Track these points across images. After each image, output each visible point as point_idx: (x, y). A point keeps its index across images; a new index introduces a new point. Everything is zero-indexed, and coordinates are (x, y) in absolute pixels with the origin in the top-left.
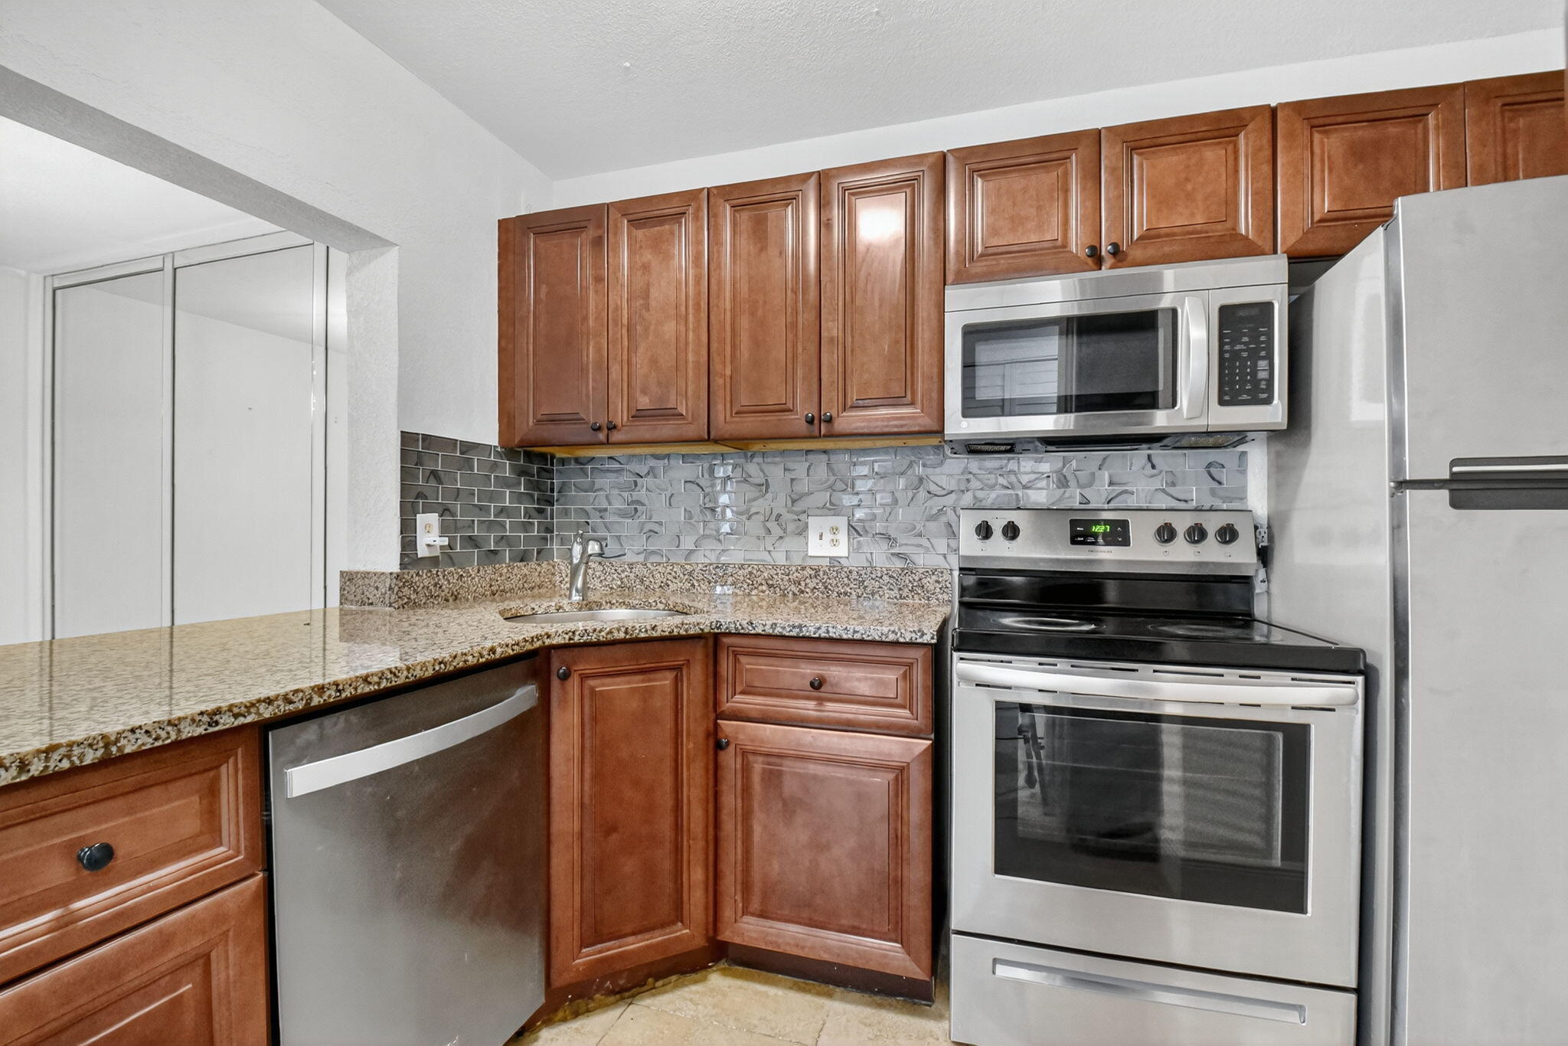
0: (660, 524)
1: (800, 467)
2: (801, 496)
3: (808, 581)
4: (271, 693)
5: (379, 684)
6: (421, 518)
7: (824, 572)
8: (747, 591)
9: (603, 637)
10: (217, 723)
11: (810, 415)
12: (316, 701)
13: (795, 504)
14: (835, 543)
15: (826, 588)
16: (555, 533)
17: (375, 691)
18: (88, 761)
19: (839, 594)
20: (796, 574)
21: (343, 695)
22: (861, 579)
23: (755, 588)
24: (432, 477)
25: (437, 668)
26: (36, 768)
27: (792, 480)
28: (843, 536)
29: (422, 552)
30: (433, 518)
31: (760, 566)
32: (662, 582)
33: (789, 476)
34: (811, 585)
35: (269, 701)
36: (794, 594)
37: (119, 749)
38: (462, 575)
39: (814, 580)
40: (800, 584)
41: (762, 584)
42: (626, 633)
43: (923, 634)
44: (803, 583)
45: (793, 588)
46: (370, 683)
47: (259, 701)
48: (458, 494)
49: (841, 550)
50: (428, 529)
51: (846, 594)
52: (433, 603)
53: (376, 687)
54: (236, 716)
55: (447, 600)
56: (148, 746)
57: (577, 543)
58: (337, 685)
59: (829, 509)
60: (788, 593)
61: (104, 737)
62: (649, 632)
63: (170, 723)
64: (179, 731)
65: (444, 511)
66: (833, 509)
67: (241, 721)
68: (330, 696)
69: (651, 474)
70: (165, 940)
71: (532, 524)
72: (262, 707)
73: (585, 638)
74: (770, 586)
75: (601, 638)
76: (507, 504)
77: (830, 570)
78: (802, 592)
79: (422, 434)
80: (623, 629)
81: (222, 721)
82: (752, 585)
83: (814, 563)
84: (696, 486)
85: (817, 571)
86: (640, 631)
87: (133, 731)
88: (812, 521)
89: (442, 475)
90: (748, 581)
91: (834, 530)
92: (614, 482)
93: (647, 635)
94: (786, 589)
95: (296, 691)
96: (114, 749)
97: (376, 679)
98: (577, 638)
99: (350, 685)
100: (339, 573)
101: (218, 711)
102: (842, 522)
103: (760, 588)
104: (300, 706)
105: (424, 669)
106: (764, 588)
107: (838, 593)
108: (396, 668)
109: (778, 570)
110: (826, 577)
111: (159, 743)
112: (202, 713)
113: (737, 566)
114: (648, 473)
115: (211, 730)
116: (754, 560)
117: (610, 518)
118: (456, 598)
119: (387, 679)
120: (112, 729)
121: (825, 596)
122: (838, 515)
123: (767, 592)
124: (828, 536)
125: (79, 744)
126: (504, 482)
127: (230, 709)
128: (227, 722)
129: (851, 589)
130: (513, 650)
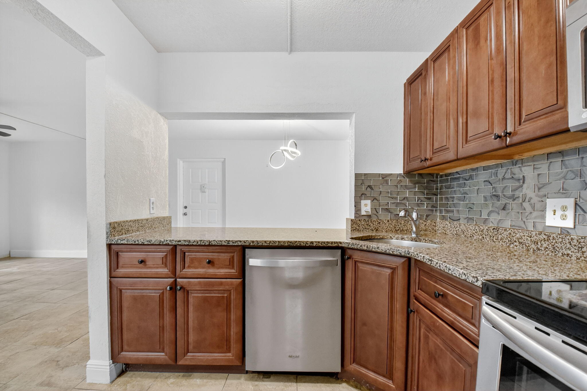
0: (473, 204)
1: (543, 166)
2: (544, 185)
3: (543, 242)
4: (241, 240)
5: (269, 244)
6: (363, 202)
7: (554, 239)
8: (508, 244)
9: (359, 247)
10: (229, 243)
11: (497, 134)
12: (252, 244)
13: (540, 190)
14: (564, 217)
15: (554, 248)
16: (438, 208)
17: (268, 245)
18: (206, 244)
19: (563, 255)
20: (535, 237)
21: (259, 244)
22: (580, 246)
23: (512, 243)
24: (368, 188)
25: (289, 244)
26: (199, 243)
27: (539, 175)
28: (570, 213)
29: (363, 213)
30: (369, 202)
31: (515, 230)
32: (471, 234)
33: (537, 172)
34: (545, 245)
35: (240, 241)
36: (534, 250)
37: (212, 243)
38: (379, 223)
39: (547, 242)
40: (537, 243)
41: (515, 241)
42: (367, 247)
43: (477, 280)
44: (539, 243)
45: (533, 246)
46: (266, 243)
47: (238, 241)
48: (381, 193)
49: (569, 223)
50: (366, 205)
51: (568, 255)
52: (366, 231)
53: (268, 244)
54: (233, 243)
55: (373, 231)
56: (216, 244)
57: (415, 212)
58: (257, 242)
59: (563, 193)
60: (530, 249)
61: (209, 241)
62: (376, 249)
63: (220, 241)
64: (222, 243)
65: (374, 199)
66: (564, 193)
67: (234, 244)
68: (255, 244)
69: (470, 178)
70: (221, 284)
71: (424, 204)
72: (239, 242)
73: (353, 246)
74: (520, 243)
75: (358, 248)
76: (408, 196)
77: (557, 237)
78: (539, 250)
79: (364, 174)
80: (366, 246)
81: (230, 243)
82: (511, 241)
83: (548, 231)
84: (488, 183)
85: (549, 236)
86: (373, 248)
87: (214, 241)
88: (550, 202)
89: (373, 187)
90: (509, 238)
91: (564, 208)
92: (457, 184)
93: (375, 250)
94: (529, 246)
95: (247, 241)
96: (211, 243)
97: (268, 242)
98: (350, 246)
99: (261, 242)
100: (346, 219)
101: (229, 241)
102: (570, 202)
103: (515, 244)
104: (248, 244)
105: (284, 243)
106: (517, 244)
107: (562, 253)
108: (275, 241)
109: (525, 233)
110: (554, 241)
111: (218, 244)
112: (226, 241)
113: (503, 229)
114: (469, 178)
115: (228, 244)
116: (517, 226)
117: (455, 201)
118: (377, 230)
119: (272, 243)
120: (211, 240)
121: (553, 254)
122: (568, 198)
123: (518, 247)
124: (559, 213)
125: (206, 241)
126: (406, 187)
127: (232, 241)
128: (231, 244)
129: (572, 252)
130: (322, 245)
